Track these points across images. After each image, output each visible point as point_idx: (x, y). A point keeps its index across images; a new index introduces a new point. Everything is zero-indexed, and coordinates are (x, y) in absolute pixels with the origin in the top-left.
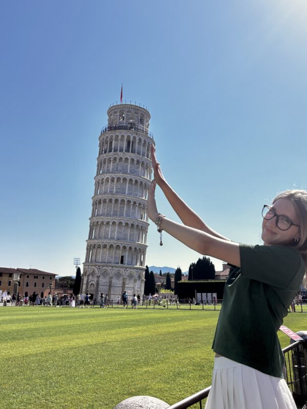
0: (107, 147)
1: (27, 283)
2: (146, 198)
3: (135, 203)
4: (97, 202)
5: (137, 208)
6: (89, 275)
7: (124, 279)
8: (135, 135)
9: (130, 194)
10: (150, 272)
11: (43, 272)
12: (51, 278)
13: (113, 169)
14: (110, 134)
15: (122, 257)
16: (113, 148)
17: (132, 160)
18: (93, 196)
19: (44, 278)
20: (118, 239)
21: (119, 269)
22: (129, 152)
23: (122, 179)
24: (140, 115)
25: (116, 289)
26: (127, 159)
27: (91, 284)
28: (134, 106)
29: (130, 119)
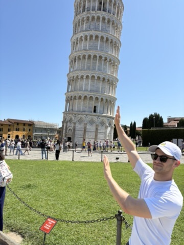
2: (115, 55)
3: (106, 59)
4: (73, 60)
5: (108, 64)
7: (97, 125)
9: (102, 50)
13: (86, 28)
15: (95, 107)
16: (86, 7)
20: (91, 91)
21: (92, 117)
22: (101, 10)
23: (94, 36)
25: (90, 134)
27: (69, 129)
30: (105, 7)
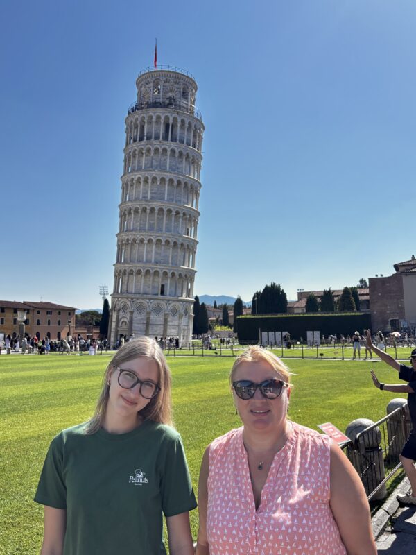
0: (136, 133)
1: (38, 321)
2: (192, 206)
3: (177, 213)
4: (126, 212)
5: (181, 219)
6: (119, 311)
7: (166, 315)
8: (176, 116)
9: (170, 200)
10: (200, 304)
11: (59, 306)
12: (69, 314)
13: (145, 165)
14: (139, 115)
15: (163, 286)
16: (145, 134)
17: (173, 151)
18: (120, 203)
19: (60, 313)
20: (156, 262)
21: (159, 302)
22: (168, 140)
23: (159, 179)
24: (182, 87)
25: (155, 328)
26: (165, 150)
27: (123, 322)
28: (173, 72)
29: (168, 92)
30: (174, 133)
